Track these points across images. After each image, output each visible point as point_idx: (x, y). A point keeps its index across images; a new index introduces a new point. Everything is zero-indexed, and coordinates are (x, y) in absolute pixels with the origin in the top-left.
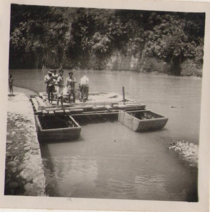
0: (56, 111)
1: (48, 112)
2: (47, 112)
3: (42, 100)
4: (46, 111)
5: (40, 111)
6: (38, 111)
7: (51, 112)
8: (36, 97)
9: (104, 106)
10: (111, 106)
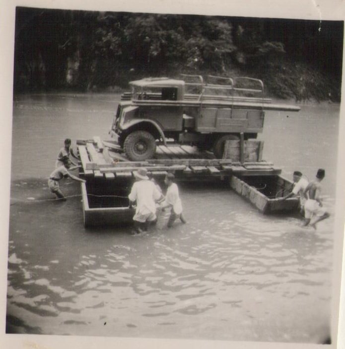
0: (118, 174)
1: (104, 174)
2: (101, 175)
3: (97, 149)
4: (101, 172)
5: (90, 172)
6: (87, 172)
7: (110, 175)
8: (87, 144)
9: (206, 167)
10: (219, 169)
